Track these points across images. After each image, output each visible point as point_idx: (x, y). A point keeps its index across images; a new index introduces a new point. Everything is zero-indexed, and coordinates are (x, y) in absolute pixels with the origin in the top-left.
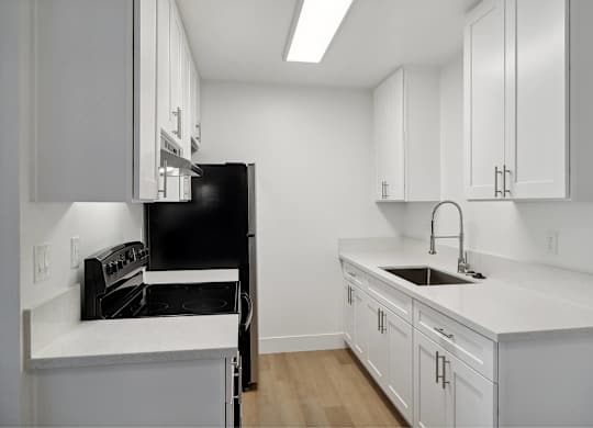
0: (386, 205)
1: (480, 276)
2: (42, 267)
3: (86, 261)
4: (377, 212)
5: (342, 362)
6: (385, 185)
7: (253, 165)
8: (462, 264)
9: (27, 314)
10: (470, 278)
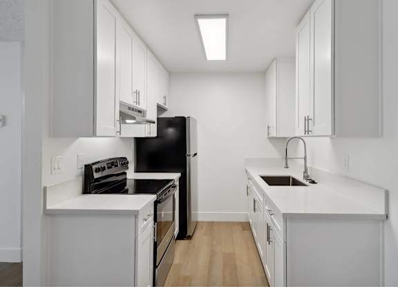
0: (273, 140)
1: (313, 182)
2: (56, 167)
3: (85, 166)
4: (269, 143)
5: (244, 229)
6: (268, 127)
7: (189, 117)
8: (305, 174)
9: (45, 189)
10: (307, 183)
